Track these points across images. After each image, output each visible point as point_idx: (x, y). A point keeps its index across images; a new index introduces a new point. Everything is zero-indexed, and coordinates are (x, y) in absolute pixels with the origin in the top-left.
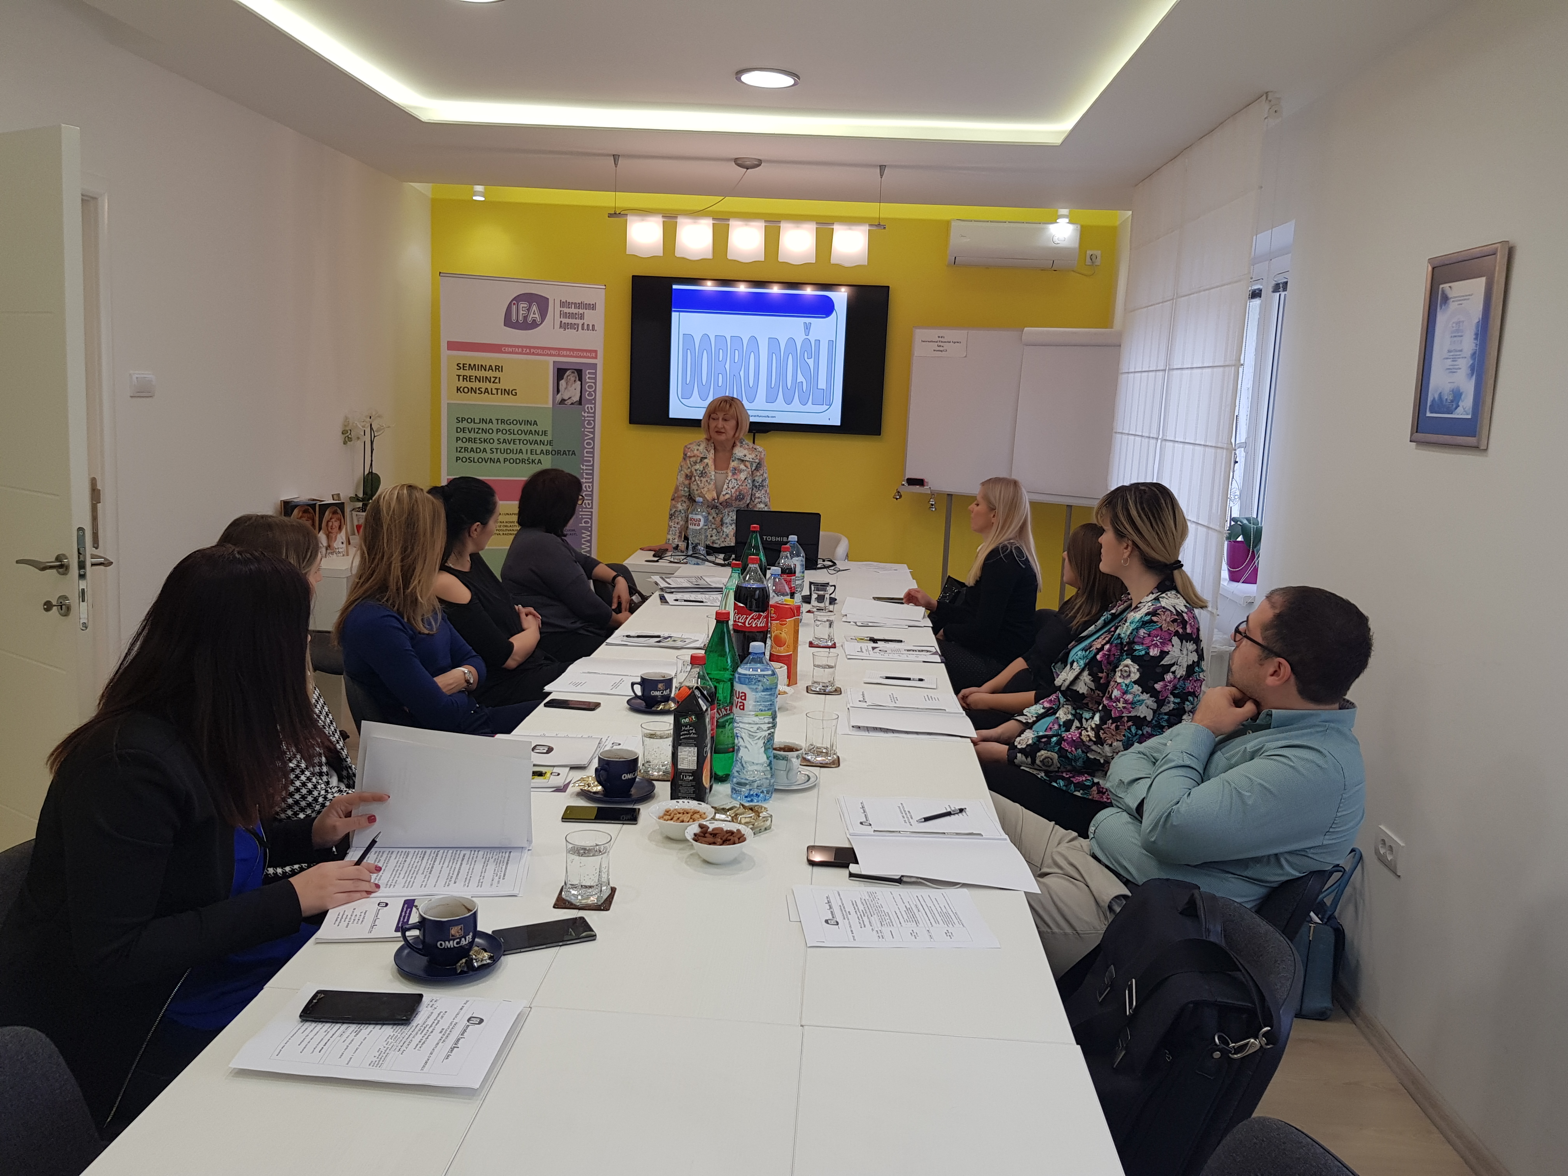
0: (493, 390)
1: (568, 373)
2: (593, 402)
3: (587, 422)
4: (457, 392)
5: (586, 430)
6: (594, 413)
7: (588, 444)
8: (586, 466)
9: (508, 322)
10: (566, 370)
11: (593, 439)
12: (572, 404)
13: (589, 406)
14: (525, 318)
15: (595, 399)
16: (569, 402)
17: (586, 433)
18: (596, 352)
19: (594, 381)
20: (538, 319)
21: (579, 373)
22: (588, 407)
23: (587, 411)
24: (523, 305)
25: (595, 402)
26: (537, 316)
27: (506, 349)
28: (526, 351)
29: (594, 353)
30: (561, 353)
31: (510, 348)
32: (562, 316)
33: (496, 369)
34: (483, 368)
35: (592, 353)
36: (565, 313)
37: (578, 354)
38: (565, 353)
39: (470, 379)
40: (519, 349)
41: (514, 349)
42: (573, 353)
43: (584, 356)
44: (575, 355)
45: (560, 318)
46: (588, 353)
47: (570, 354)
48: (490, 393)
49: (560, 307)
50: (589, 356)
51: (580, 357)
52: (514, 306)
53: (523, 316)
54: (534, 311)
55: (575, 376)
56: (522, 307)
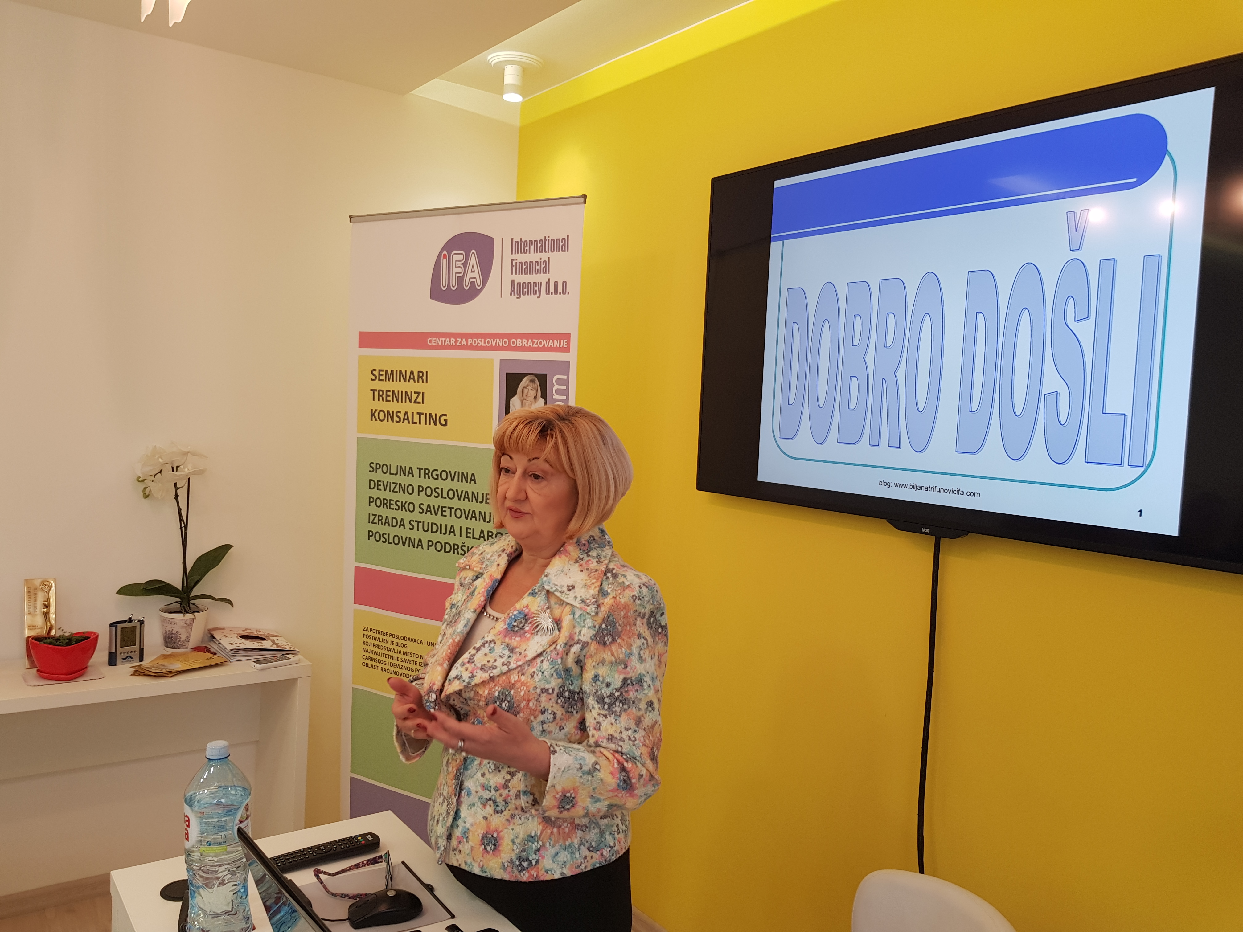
0: (415, 415)
1: (525, 381)
4: (372, 420)
10: (522, 376)
14: (460, 280)
20: (479, 281)
21: (542, 380)
24: (457, 256)
26: (476, 274)
27: (433, 341)
28: (461, 343)
29: (565, 341)
30: (513, 342)
31: (437, 339)
32: (514, 269)
33: (419, 377)
34: (402, 376)
35: (562, 341)
36: (519, 262)
37: (541, 343)
38: (519, 343)
39: (387, 396)
40: (452, 339)
41: (443, 339)
42: (533, 342)
43: (549, 346)
44: (534, 346)
45: (512, 274)
46: (555, 341)
47: (529, 344)
48: (411, 421)
49: (512, 253)
50: (558, 346)
51: (543, 349)
52: (445, 260)
53: (458, 275)
54: (473, 266)
55: (534, 388)
56: (456, 261)
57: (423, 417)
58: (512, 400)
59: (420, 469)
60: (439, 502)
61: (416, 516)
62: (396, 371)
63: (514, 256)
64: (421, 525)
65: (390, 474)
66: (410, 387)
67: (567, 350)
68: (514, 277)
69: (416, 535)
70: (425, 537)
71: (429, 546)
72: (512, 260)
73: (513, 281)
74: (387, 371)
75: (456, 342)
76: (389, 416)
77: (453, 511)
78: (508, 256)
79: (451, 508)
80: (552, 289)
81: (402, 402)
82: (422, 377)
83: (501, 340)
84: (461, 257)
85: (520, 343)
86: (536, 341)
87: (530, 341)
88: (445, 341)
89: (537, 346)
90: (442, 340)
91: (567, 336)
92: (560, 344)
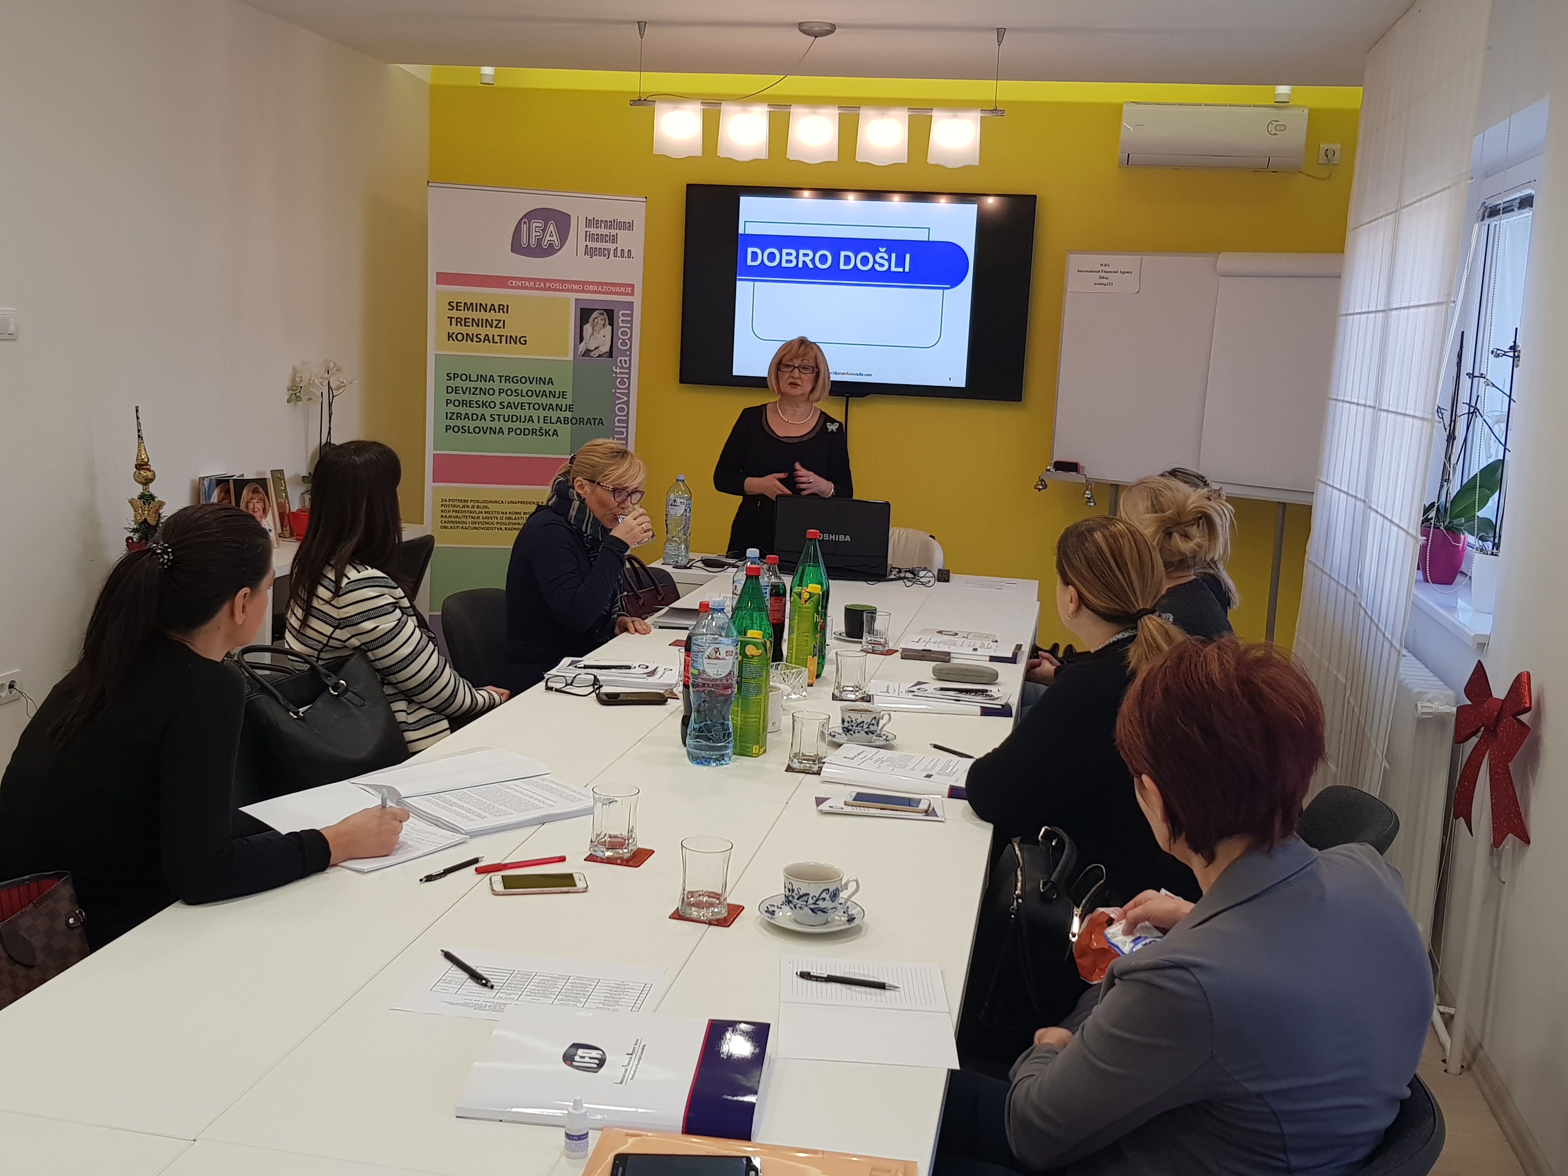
0: (496, 336)
1: (595, 314)
2: (628, 353)
3: (620, 379)
4: (449, 340)
5: (618, 391)
6: (629, 368)
7: (621, 410)
9: (517, 247)
10: (592, 311)
11: (627, 403)
12: (600, 356)
13: (623, 359)
14: (539, 241)
15: (630, 349)
16: (596, 353)
17: (617, 394)
18: (632, 286)
19: (629, 325)
20: (557, 243)
21: (610, 315)
22: (621, 360)
23: (620, 365)
24: (537, 224)
25: (631, 353)
26: (554, 238)
27: (514, 283)
28: (539, 285)
29: (628, 288)
30: (587, 288)
31: (518, 282)
32: (588, 238)
33: (499, 309)
34: (482, 307)
35: (625, 288)
36: (592, 234)
37: (609, 289)
39: (465, 322)
40: (531, 283)
41: (524, 282)
42: (603, 288)
43: (616, 291)
44: (604, 290)
45: (586, 241)
46: (621, 289)
47: (599, 289)
48: (491, 341)
49: (586, 227)
50: (624, 291)
51: (611, 293)
52: (525, 225)
53: (537, 237)
54: (551, 232)
55: (604, 319)
56: (536, 227)
57: (504, 339)
58: (584, 327)
59: (501, 377)
60: (519, 399)
61: (497, 410)
62: (476, 304)
63: (587, 229)
64: (501, 417)
65: (470, 381)
66: (491, 316)
67: (632, 294)
68: (587, 243)
69: (496, 425)
70: (505, 426)
71: (509, 432)
72: (586, 232)
73: (587, 246)
74: (465, 303)
75: (535, 284)
76: (469, 337)
77: (531, 405)
78: (583, 229)
79: (529, 404)
80: (619, 254)
81: (482, 326)
82: (503, 308)
84: (540, 225)
85: (592, 288)
86: (605, 287)
87: (600, 287)
88: (525, 284)
89: (606, 291)
90: (522, 283)
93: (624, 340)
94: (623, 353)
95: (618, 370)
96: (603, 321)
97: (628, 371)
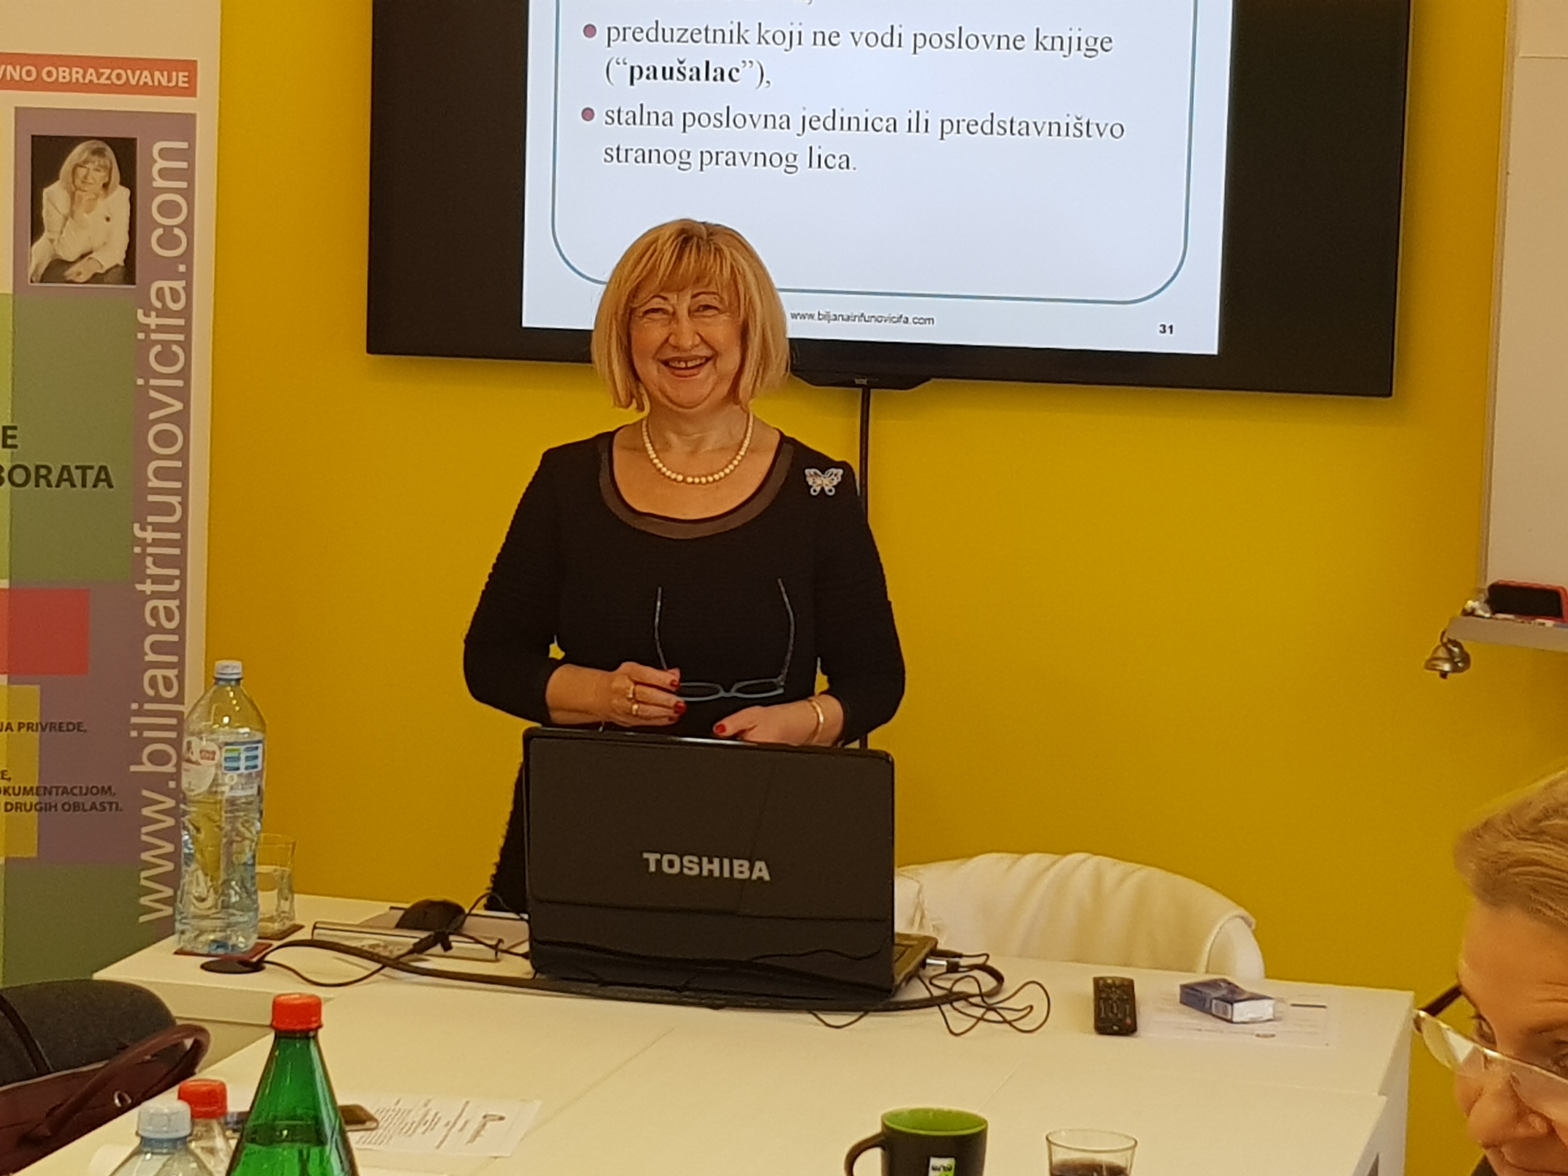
1: (78, 153)
2: (182, 268)
3: (158, 348)
5: (153, 382)
6: (186, 313)
7: (165, 439)
8: (157, 527)
10: (68, 143)
11: (182, 419)
12: (96, 278)
13: (166, 285)
15: (187, 257)
16: (82, 271)
17: (153, 394)
19: (184, 185)
21: (124, 154)
22: (160, 290)
23: (159, 305)
25: (190, 268)
29: (181, 74)
35: (174, 74)
37: (119, 77)
38: (63, 74)
42: (99, 75)
43: (141, 83)
44: (103, 80)
46: (157, 74)
47: (88, 78)
50: (164, 82)
51: (127, 89)
55: (105, 167)
58: (46, 192)
67: (190, 91)
83: (18, 68)
85: (67, 74)
86: (107, 72)
87: (91, 71)
89: (109, 82)
91: (190, 67)
92: (169, 81)
93: (168, 229)
94: (168, 270)
95: (153, 321)
96: (102, 174)
97: (181, 322)
